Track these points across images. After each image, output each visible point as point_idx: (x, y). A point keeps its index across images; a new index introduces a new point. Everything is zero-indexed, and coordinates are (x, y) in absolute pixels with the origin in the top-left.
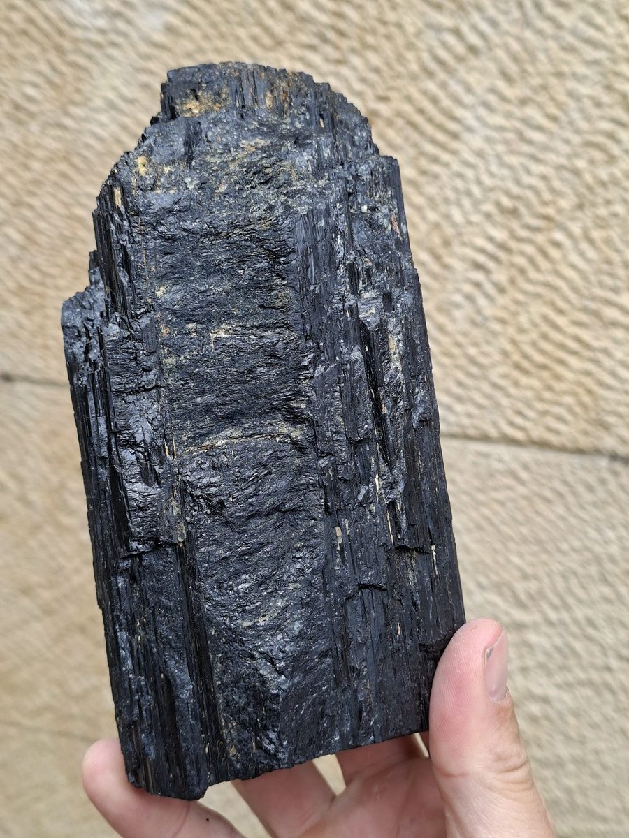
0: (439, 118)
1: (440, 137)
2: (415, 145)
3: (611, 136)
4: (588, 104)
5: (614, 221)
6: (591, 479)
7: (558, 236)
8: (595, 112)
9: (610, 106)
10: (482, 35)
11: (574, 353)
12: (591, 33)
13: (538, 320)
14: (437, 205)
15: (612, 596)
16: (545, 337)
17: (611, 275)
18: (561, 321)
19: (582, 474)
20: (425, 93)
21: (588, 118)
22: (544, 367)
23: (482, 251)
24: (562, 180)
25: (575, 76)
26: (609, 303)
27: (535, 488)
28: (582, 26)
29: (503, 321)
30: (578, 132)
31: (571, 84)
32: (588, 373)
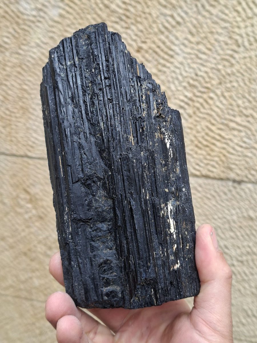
0: (166, 49)
1: (166, 57)
2: (156, 60)
3: (232, 56)
4: (222, 43)
5: (233, 89)
6: (226, 190)
7: (212, 95)
8: (225, 47)
9: (231, 45)
10: (182, 17)
11: (218, 140)
12: (224, 16)
13: (205, 128)
14: (165, 83)
15: (235, 236)
16: (207, 134)
17: (232, 110)
18: (213, 128)
19: (222, 188)
20: (160, 40)
21: (223, 49)
22: (207, 146)
23: (183, 101)
24: (213, 73)
25: (217, 33)
26: (231, 121)
27: (204, 194)
28: (220, 14)
29: (191, 128)
30: (219, 54)
31: (216, 36)
32: (224, 148)
